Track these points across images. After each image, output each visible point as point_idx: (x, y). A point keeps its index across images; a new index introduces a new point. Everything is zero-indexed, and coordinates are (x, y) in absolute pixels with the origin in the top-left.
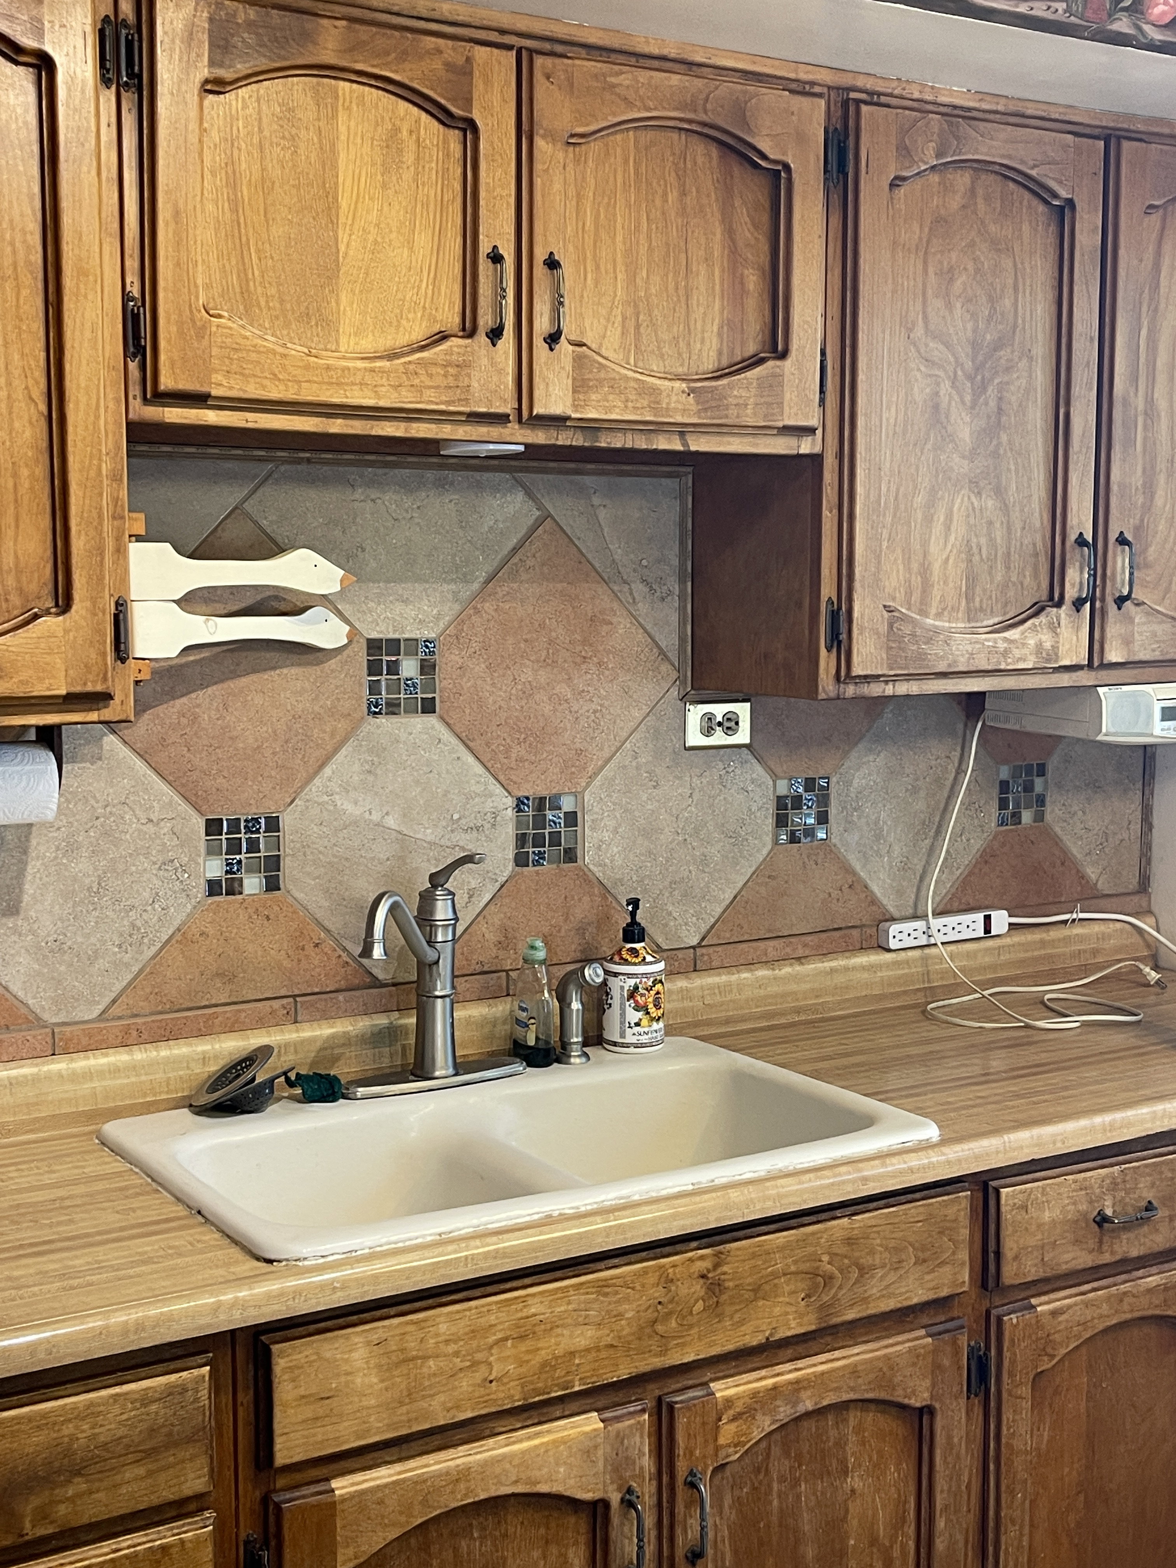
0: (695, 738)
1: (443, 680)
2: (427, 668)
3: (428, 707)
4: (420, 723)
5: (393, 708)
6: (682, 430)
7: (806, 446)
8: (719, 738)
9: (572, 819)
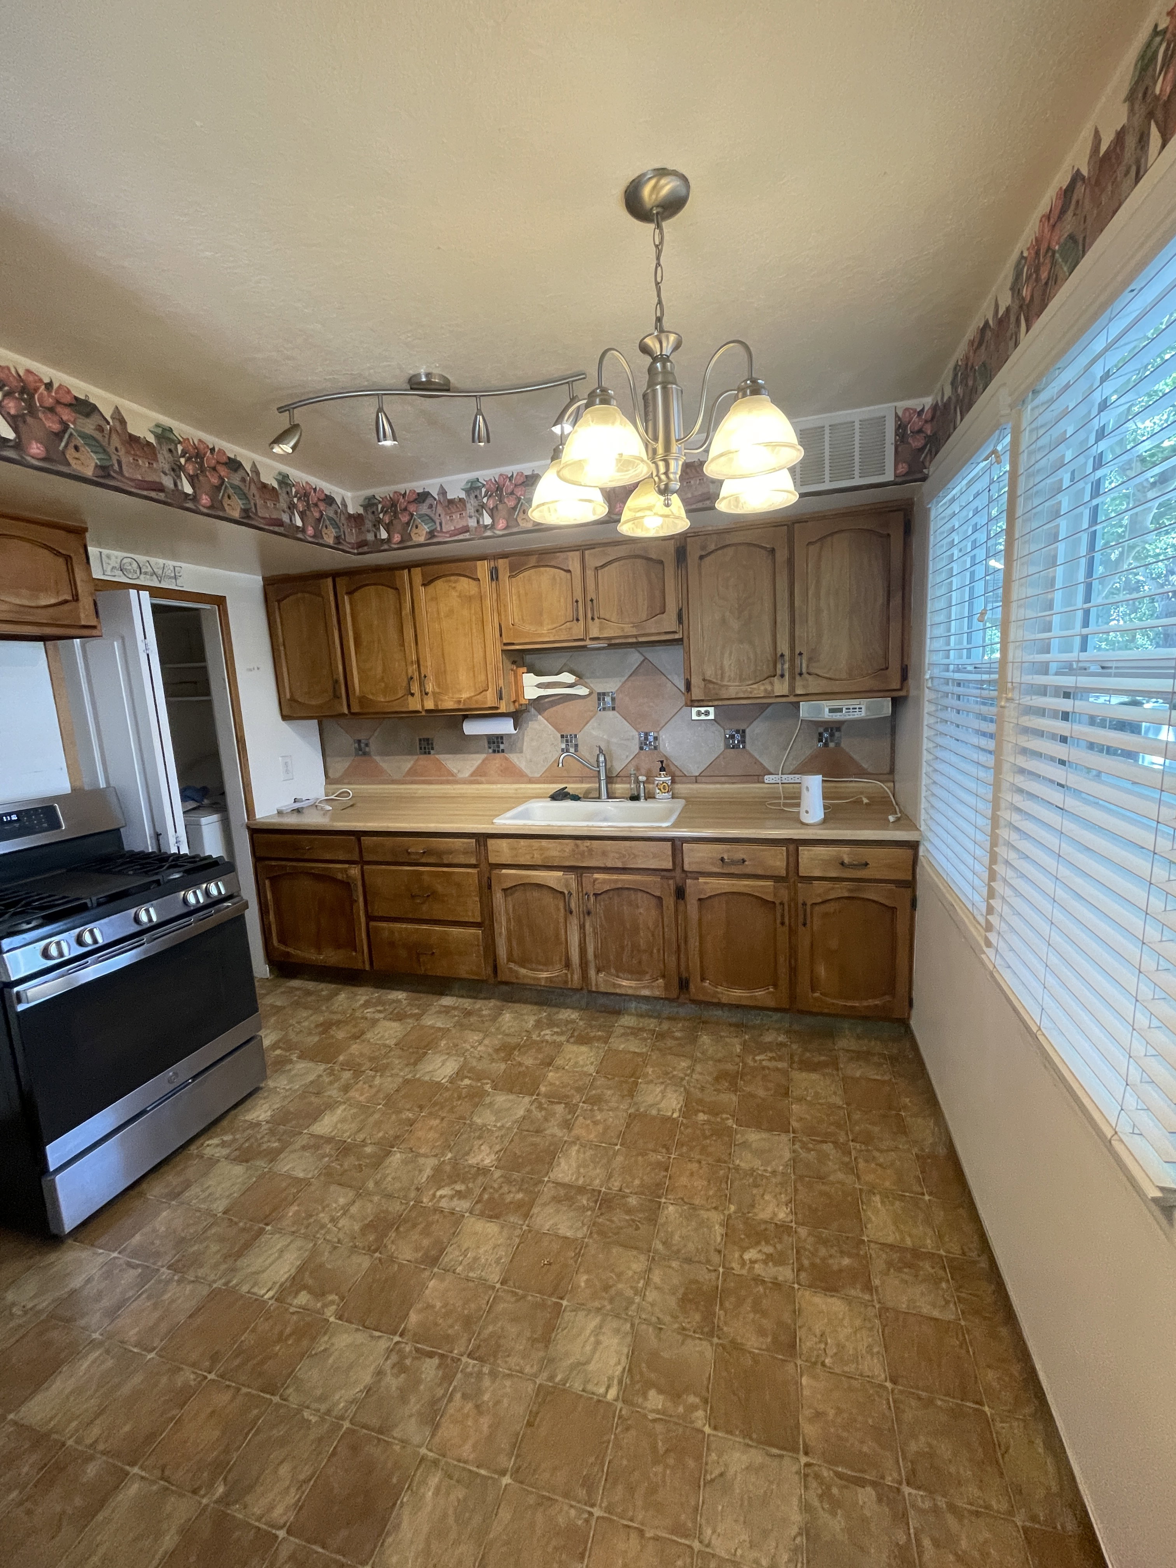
0: (694, 717)
1: (617, 701)
2: (613, 699)
3: (613, 709)
4: (611, 713)
5: (604, 709)
6: (636, 636)
7: (677, 636)
8: (703, 717)
9: (656, 738)
